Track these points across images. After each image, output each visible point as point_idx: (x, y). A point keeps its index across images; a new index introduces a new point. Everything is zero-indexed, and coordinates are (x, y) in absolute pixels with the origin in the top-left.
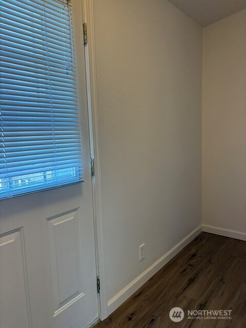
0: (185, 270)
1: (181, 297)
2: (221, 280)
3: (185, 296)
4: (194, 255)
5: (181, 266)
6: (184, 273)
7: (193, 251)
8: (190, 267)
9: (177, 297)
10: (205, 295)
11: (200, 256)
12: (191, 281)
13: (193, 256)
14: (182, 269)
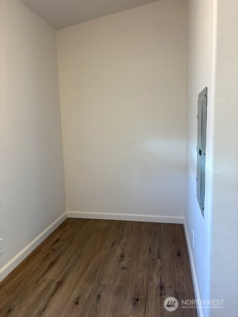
0: (48, 255)
1: (40, 282)
2: (79, 256)
3: (45, 279)
4: (58, 240)
5: (44, 253)
6: (47, 258)
7: (57, 237)
8: (53, 251)
9: (37, 282)
10: (63, 272)
11: (63, 240)
12: (52, 264)
13: (56, 242)
14: (45, 255)
